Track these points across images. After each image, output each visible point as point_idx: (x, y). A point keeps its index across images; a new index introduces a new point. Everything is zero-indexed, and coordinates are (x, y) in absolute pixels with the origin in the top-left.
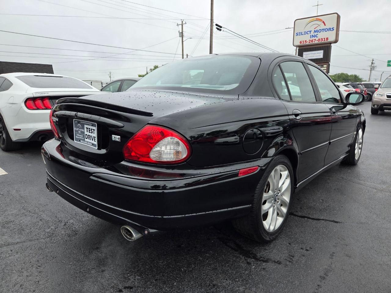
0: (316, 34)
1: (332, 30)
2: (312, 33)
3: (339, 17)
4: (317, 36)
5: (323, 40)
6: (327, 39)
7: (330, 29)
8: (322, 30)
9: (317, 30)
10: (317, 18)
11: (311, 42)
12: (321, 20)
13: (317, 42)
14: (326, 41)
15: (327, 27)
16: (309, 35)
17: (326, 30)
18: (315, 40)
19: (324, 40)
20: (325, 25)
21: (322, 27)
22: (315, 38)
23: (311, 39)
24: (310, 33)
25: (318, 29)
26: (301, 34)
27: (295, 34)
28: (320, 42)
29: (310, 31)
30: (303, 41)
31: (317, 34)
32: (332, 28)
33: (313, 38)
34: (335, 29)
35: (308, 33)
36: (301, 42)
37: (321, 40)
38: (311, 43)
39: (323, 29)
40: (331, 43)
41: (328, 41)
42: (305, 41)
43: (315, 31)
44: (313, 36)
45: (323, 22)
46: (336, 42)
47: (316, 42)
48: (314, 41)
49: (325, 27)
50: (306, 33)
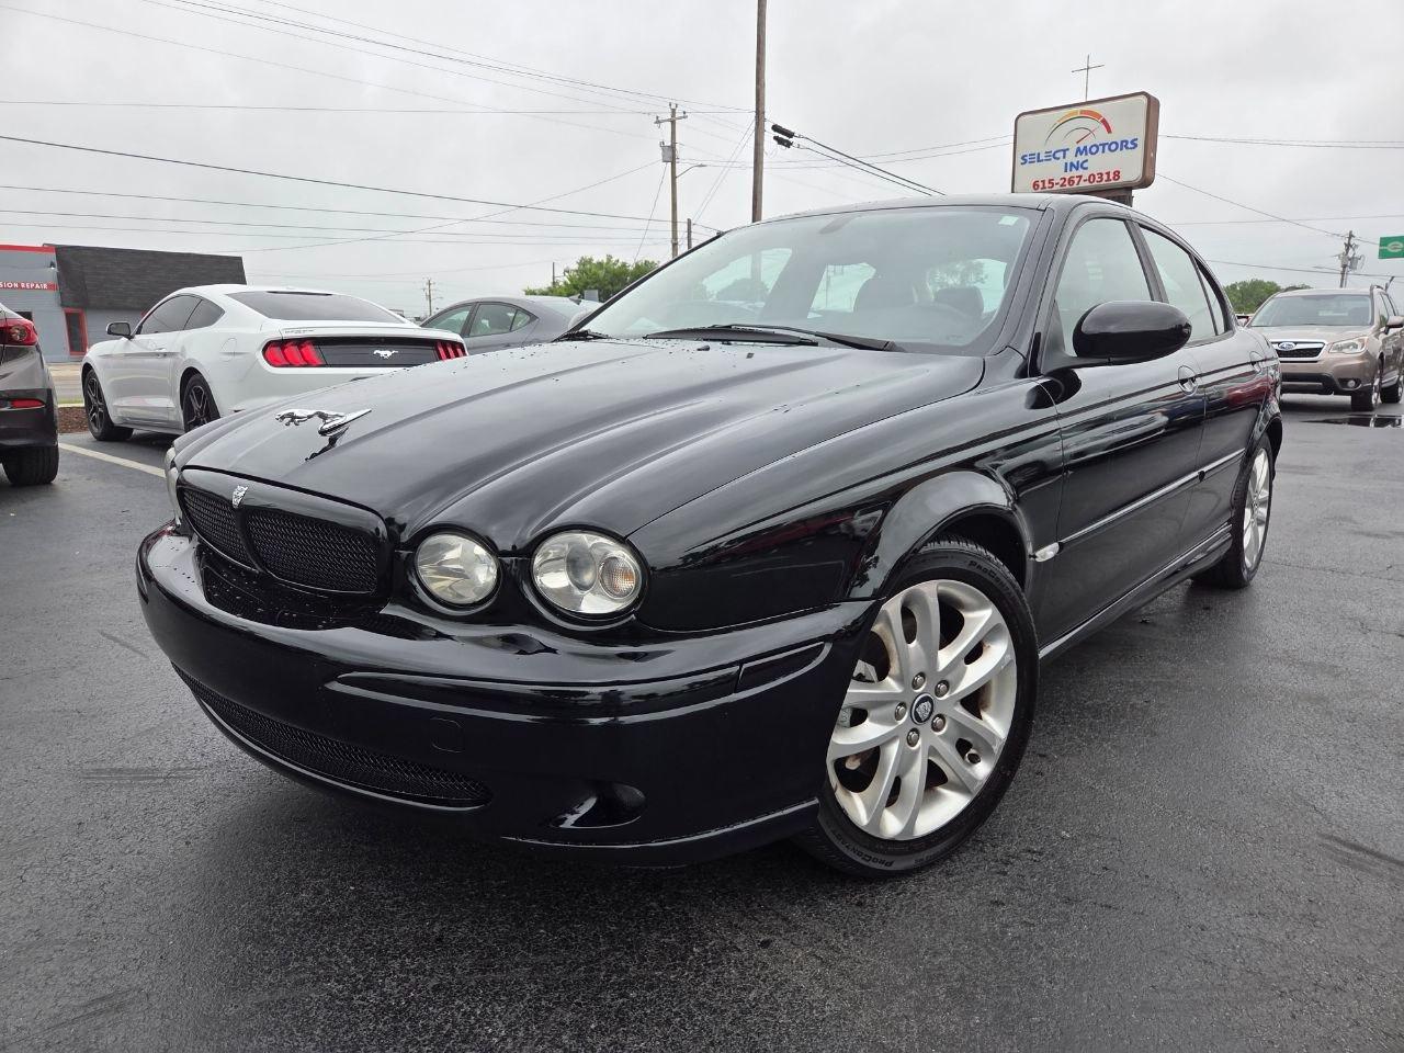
0: (1081, 158)
1: (1130, 145)
2: (1071, 157)
3: (1153, 105)
4: (1085, 165)
5: (1105, 177)
6: (1117, 174)
7: (1124, 145)
8: (1101, 148)
9: (1085, 147)
10: (1085, 110)
11: (1066, 183)
12: (1095, 116)
13: (1087, 184)
14: (1113, 181)
15: (1116, 136)
16: (1061, 162)
17: (1113, 147)
18: (1080, 177)
19: (1109, 180)
20: (1110, 132)
21: (1102, 136)
22: (1080, 172)
23: (1068, 175)
24: (1064, 157)
25: (1088, 143)
26: (1036, 159)
27: (1019, 160)
28: (1095, 183)
29: (1064, 151)
30: (1043, 182)
31: (1086, 161)
32: (1132, 142)
33: (1075, 173)
34: (1141, 143)
35: (1057, 155)
36: (1035, 185)
37: (1097, 176)
38: (1068, 186)
39: (1104, 145)
40: (1129, 189)
41: (1120, 180)
42: (1050, 181)
43: (1078, 149)
44: (1072, 164)
45: (1104, 122)
46: (1145, 182)
47: (1084, 184)
48: (1076, 180)
49: (1109, 138)
50: (1052, 156)
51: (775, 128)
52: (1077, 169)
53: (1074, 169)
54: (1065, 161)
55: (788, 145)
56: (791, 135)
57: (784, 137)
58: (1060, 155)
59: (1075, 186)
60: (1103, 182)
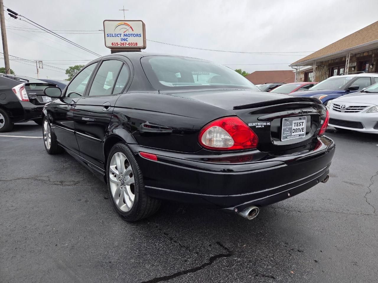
0: (126, 37)
1: (139, 36)
2: (122, 37)
3: (144, 25)
4: (127, 40)
5: (133, 44)
6: (136, 44)
7: (137, 35)
9: (126, 34)
10: (125, 22)
11: (122, 44)
12: (129, 25)
13: (128, 46)
14: (135, 46)
15: (135, 32)
16: (120, 38)
17: (134, 35)
19: (134, 45)
20: (133, 31)
21: (130, 31)
22: (126, 42)
23: (122, 42)
24: (120, 36)
25: (127, 33)
26: (112, 36)
27: (106, 36)
28: (130, 46)
29: (120, 34)
30: (115, 43)
31: (127, 38)
32: (140, 34)
33: (124, 42)
34: (142, 35)
35: (118, 35)
36: (112, 44)
37: (131, 44)
38: (122, 46)
39: (132, 34)
40: (140, 49)
41: (137, 46)
42: (117, 43)
43: (124, 35)
44: (123, 39)
45: (131, 27)
46: (144, 48)
47: (127, 46)
48: (125, 44)
49: (133, 33)
50: (117, 35)
51: (8, 10)
52: (125, 41)
53: (124, 41)
54: (121, 37)
55: (16, 18)
56: (17, 14)
57: (13, 14)
58: (119, 35)
59: (125, 46)
60: (133, 46)
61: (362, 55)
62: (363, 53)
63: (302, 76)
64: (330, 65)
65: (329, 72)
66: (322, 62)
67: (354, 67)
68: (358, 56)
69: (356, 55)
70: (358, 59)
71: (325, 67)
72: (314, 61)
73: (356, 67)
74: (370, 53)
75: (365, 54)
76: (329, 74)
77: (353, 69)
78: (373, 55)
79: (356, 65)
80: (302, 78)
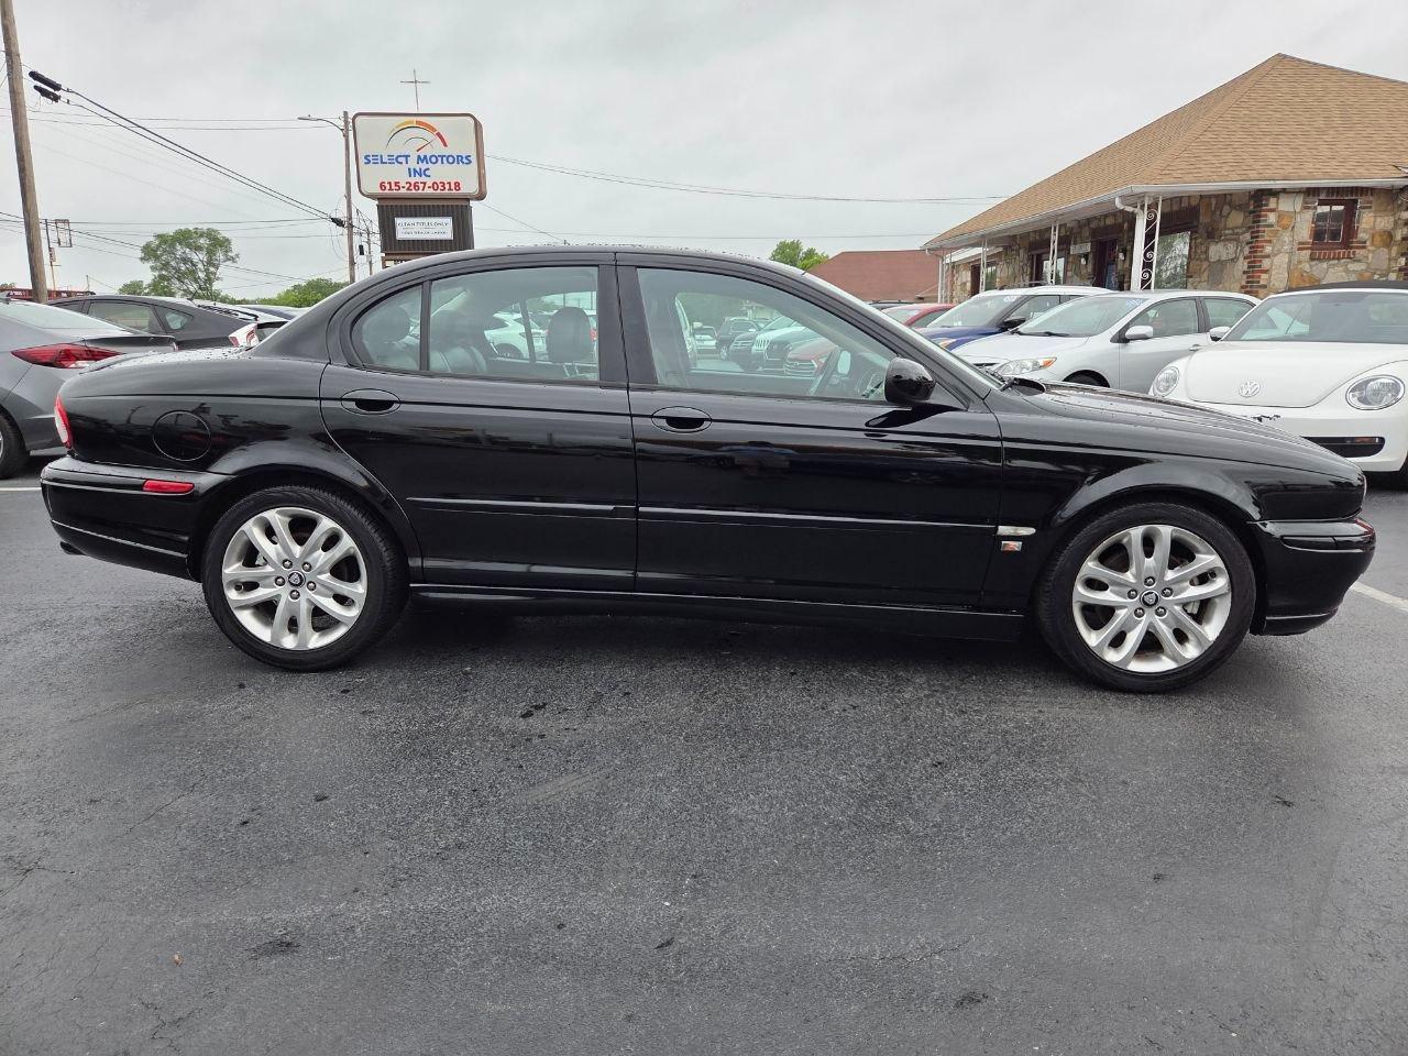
0: (424, 166)
1: (464, 160)
2: (413, 163)
3: (478, 128)
4: (427, 173)
5: (447, 186)
6: (457, 185)
7: (459, 159)
8: (440, 159)
9: (425, 157)
10: (419, 121)
11: (412, 187)
12: (430, 128)
13: (431, 191)
14: (454, 191)
15: (451, 150)
16: (405, 167)
17: (451, 160)
18: (425, 183)
19: (450, 189)
20: (445, 145)
21: (437, 148)
22: (424, 179)
23: (413, 180)
24: (407, 163)
25: (427, 152)
26: (379, 161)
27: (362, 160)
28: (439, 191)
29: (407, 157)
30: (390, 183)
31: (428, 169)
32: (466, 158)
33: (418, 179)
34: (474, 158)
35: (399, 159)
36: (382, 185)
37: (439, 185)
38: (414, 191)
39: (442, 157)
40: (468, 200)
41: (461, 191)
42: (396, 183)
43: (419, 157)
44: (415, 171)
45: (439, 134)
46: (481, 196)
47: (429, 191)
48: (421, 186)
49: (446, 151)
50: (395, 160)
51: (34, 75)
52: (421, 176)
53: (417, 175)
54: (408, 166)
55: (56, 99)
56: (57, 87)
57: (49, 89)
58: (402, 160)
59: (420, 191)
60: (446, 191)
61: (1102, 224)
62: (1106, 216)
63: (967, 276)
64: (1033, 246)
65: (1032, 268)
66: (1014, 237)
67: (1086, 256)
68: (1093, 225)
69: (1089, 221)
70: (1094, 233)
71: (1022, 252)
72: (983, 236)
73: (1090, 256)
74: (1120, 220)
75: (1109, 221)
76: (1031, 274)
77: (1083, 261)
78: (1126, 225)
79: (1089, 250)
80: (965, 284)
